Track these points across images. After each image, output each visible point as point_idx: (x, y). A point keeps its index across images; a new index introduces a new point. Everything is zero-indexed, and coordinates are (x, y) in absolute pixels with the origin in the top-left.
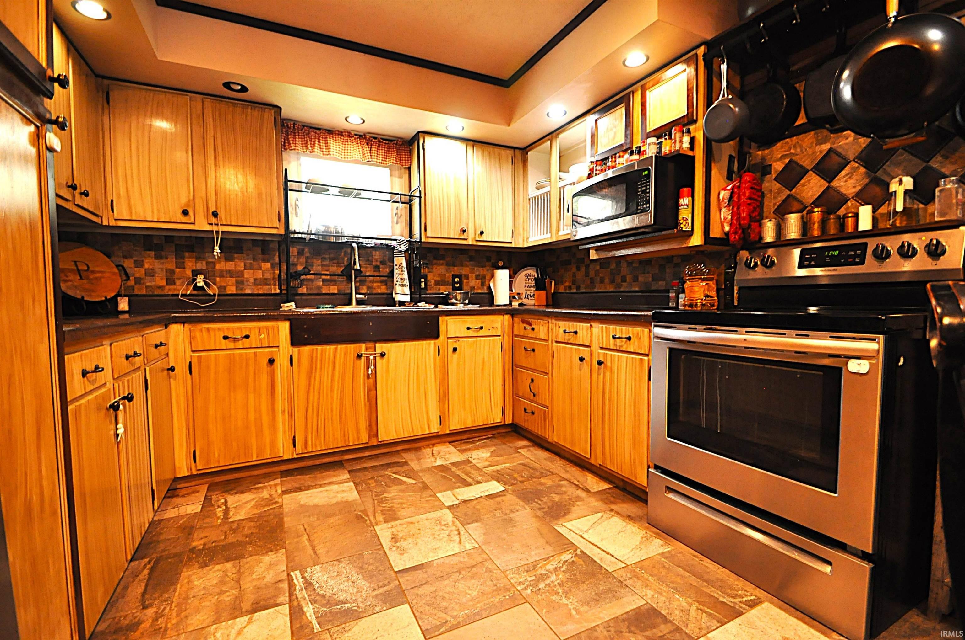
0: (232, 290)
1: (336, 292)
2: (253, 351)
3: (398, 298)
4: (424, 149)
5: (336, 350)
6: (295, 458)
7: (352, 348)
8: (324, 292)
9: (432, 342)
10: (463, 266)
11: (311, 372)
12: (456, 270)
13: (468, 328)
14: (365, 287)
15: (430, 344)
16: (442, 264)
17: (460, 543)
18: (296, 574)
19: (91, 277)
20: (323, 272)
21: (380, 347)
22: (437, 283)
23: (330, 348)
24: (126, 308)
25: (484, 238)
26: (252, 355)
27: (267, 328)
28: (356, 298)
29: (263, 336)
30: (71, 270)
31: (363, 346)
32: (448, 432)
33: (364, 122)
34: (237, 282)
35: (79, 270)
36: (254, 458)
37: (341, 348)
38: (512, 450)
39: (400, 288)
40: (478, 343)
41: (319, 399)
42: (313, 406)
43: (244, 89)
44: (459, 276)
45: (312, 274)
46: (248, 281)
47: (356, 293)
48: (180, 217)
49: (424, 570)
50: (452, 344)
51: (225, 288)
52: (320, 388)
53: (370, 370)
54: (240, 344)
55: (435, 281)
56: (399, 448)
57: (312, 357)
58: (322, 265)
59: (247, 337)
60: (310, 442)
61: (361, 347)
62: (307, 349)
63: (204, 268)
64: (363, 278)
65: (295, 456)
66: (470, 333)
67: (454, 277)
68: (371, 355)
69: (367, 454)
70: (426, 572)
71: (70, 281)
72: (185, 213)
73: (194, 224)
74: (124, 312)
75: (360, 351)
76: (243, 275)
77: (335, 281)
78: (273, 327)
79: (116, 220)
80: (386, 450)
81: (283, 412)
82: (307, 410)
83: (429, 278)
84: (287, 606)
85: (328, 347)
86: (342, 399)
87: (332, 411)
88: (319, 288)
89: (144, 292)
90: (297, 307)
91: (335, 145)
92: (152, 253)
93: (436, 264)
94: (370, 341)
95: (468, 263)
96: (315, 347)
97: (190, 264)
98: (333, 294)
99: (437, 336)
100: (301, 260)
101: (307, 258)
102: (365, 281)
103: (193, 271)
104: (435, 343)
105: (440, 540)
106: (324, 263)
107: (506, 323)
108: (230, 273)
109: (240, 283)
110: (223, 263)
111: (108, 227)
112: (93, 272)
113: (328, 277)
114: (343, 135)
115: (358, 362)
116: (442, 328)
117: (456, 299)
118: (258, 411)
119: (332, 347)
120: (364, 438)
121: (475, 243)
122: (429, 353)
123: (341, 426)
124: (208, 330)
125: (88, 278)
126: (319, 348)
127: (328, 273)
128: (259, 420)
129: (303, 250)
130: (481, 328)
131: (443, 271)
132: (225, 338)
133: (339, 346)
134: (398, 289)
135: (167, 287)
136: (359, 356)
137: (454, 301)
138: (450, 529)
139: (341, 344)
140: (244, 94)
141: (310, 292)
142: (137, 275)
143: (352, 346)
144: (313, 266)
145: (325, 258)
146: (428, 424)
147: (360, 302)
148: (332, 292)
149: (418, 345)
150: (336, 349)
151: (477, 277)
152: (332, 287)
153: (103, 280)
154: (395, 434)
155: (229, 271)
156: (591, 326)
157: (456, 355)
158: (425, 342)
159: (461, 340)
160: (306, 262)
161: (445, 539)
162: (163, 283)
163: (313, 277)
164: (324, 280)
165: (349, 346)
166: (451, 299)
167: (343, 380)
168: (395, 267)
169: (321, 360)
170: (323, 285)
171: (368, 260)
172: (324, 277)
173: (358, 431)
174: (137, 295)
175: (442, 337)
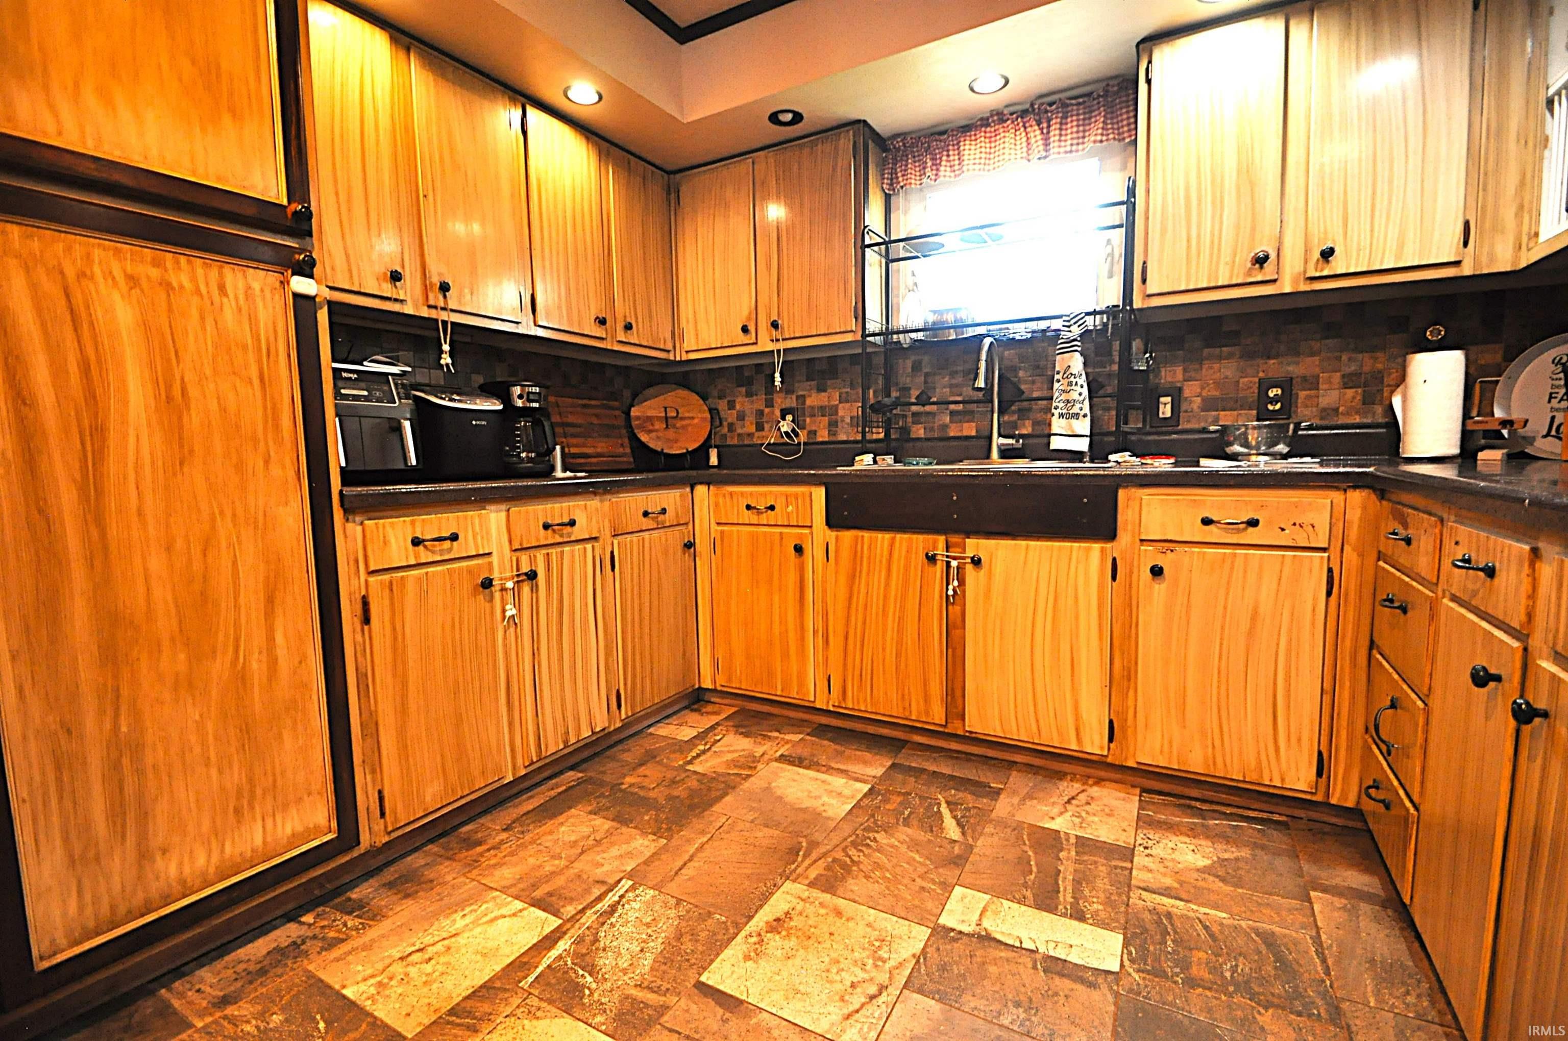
0: (823, 435)
1: (973, 433)
2: (778, 530)
3: (1056, 443)
4: (1149, 81)
5: (892, 542)
6: (830, 711)
7: (920, 542)
8: (952, 434)
9: (1096, 547)
10: (1298, 354)
11: (854, 576)
12: (1274, 368)
13: (1206, 522)
14: (1028, 423)
15: (1088, 550)
16: (1230, 356)
17: (848, 1017)
18: (627, 884)
19: (678, 425)
20: (952, 399)
21: (974, 546)
22: (1210, 405)
23: (882, 538)
24: (716, 463)
25: (1339, 265)
26: (777, 537)
27: (796, 496)
28: (999, 447)
29: (790, 508)
30: (658, 418)
31: (941, 539)
32: (1131, 763)
33: (1007, 82)
34: (830, 425)
35: (666, 418)
36: (778, 691)
37: (901, 539)
38: (1290, 883)
39: (1063, 421)
40: (1239, 562)
41: (864, 623)
42: (855, 633)
43: (798, 117)
44: (1287, 384)
45: (934, 403)
46: (843, 421)
47: (1000, 435)
48: (742, 338)
49: (728, 1015)
50: (1150, 556)
51: (815, 432)
52: (866, 606)
53: (951, 587)
54: (764, 519)
55: (1204, 400)
56: (1018, 758)
57: (856, 552)
58: (951, 386)
59: (772, 508)
60: (849, 693)
61: (935, 542)
62: (848, 535)
63: (794, 405)
64: (1025, 403)
65: (831, 709)
66: (1213, 533)
67: (1264, 386)
68: (955, 558)
69: (954, 746)
70: (725, 1021)
71: (657, 431)
72: (745, 330)
73: (756, 343)
74: (714, 467)
75: (935, 548)
76: (836, 413)
77: (972, 412)
78: (803, 494)
79: (687, 352)
80: (991, 753)
81: (815, 632)
82: (846, 638)
83: (1187, 393)
84: (560, 921)
85: (880, 535)
86: (900, 630)
87: (884, 649)
88: (944, 427)
89: (735, 441)
90: (896, 462)
91: (971, 150)
92: (743, 389)
93: (1209, 358)
94: (956, 531)
95: (1316, 345)
96: (860, 533)
97: (779, 401)
98: (967, 438)
99: (1111, 535)
100: (917, 380)
101: (927, 375)
102: (1029, 410)
103: (782, 410)
104: (1103, 550)
105: (831, 982)
106: (954, 381)
107: (1355, 515)
108: (822, 410)
109: (833, 425)
110: (814, 395)
111: (681, 362)
112: (682, 419)
113: (961, 407)
114: (988, 125)
115: (931, 569)
116: (1125, 515)
117: (1246, 445)
118: (783, 621)
119: (888, 536)
120: (938, 715)
121: (1304, 287)
122: (1086, 574)
123: (897, 679)
124: (731, 494)
125: (674, 426)
126: (866, 535)
127: (959, 399)
128: (784, 633)
129: (920, 362)
130: (1253, 523)
131: (1229, 373)
132: (749, 507)
133: (899, 536)
134: (1058, 425)
135: (757, 434)
136: (932, 559)
137: (1237, 448)
138: (874, 973)
139: (905, 532)
140: (800, 125)
141: (929, 435)
142: (730, 420)
143: (921, 537)
144: (935, 388)
145: (956, 372)
146: (1077, 730)
147: (1006, 453)
148: (965, 433)
149: (1060, 548)
150: (893, 539)
151: (1349, 381)
152: (965, 425)
153: (690, 429)
154: (998, 728)
155: (822, 408)
156: (1535, 552)
157: (1160, 588)
158: (1076, 547)
159: (1179, 548)
160: (926, 382)
161: (839, 986)
162: (753, 429)
163: (935, 407)
164: (953, 413)
165: (915, 536)
166: (1231, 444)
167: (904, 597)
168: (1057, 377)
169: (869, 558)
170: (951, 421)
171: (1038, 367)
172: (952, 407)
173: (927, 698)
174: (729, 446)
175: (1124, 538)
